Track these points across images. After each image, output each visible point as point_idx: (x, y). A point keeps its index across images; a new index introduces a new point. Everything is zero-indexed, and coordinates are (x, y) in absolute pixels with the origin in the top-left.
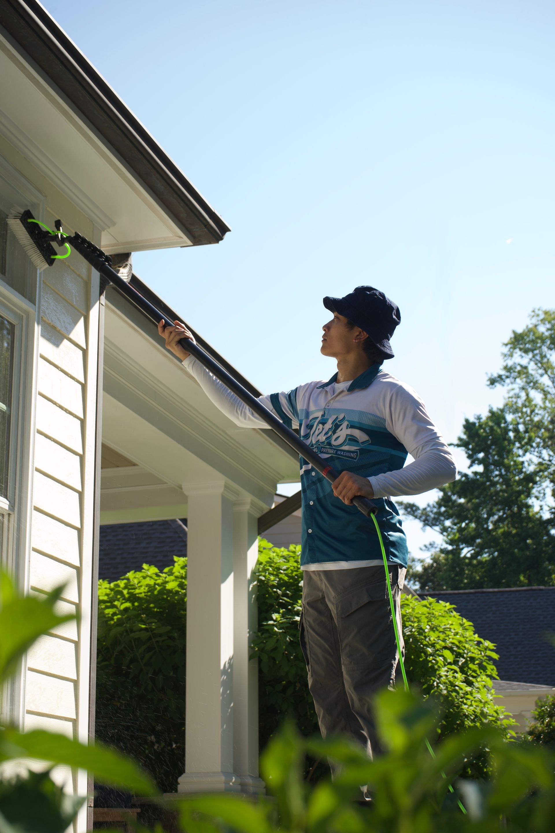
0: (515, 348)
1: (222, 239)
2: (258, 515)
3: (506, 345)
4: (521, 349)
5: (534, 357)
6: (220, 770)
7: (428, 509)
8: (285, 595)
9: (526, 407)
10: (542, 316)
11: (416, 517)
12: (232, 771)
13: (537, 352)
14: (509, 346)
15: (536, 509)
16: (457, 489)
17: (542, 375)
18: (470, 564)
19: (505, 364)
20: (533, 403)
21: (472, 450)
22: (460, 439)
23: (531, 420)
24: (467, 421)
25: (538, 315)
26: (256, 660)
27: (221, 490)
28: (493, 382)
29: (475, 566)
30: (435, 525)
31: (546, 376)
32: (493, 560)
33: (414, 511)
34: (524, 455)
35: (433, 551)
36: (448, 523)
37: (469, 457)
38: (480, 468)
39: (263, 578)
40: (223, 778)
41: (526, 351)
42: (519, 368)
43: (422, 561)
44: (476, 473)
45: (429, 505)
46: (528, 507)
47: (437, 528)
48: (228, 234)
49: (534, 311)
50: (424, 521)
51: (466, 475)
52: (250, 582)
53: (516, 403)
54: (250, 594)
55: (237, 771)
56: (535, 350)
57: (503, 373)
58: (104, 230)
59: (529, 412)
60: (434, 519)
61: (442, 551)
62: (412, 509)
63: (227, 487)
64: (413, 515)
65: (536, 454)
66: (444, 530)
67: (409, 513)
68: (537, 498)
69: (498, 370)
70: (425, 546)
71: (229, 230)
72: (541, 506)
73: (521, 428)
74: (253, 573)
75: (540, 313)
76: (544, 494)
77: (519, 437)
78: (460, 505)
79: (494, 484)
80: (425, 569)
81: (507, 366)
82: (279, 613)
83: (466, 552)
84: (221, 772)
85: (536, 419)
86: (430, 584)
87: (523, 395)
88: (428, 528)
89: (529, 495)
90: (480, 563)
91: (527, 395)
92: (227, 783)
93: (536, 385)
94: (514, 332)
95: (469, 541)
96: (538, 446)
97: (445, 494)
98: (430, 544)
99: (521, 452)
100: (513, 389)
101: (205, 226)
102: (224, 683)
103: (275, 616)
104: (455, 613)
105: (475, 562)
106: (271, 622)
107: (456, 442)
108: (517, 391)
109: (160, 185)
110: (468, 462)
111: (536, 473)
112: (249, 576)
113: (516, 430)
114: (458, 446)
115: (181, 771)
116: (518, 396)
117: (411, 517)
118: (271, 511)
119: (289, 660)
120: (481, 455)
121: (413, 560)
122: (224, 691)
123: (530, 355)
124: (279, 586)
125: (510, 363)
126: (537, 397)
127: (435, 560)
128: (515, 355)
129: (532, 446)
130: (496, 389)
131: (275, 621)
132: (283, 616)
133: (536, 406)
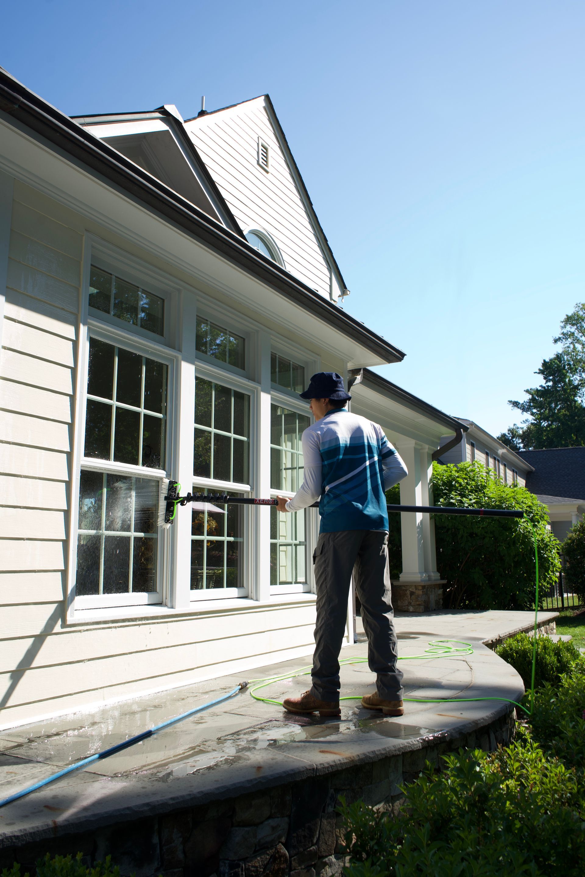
0: (567, 324)
1: (403, 359)
2: (432, 452)
3: (562, 322)
4: (570, 324)
5: (577, 328)
6: (418, 571)
7: (524, 404)
8: (445, 489)
9: (573, 352)
10: (581, 306)
11: (518, 408)
12: (424, 571)
13: (579, 325)
14: (564, 323)
15: (580, 402)
16: (539, 393)
17: (581, 336)
18: (546, 430)
19: (562, 331)
20: (577, 350)
21: (546, 375)
22: (540, 370)
23: (576, 359)
24: (544, 361)
25: (579, 307)
26: (433, 520)
27: (414, 445)
28: (556, 341)
29: (548, 431)
30: (528, 411)
31: (583, 337)
32: (558, 428)
33: (517, 405)
34: (573, 376)
35: (527, 424)
36: (535, 411)
37: (545, 378)
38: (550, 384)
39: (435, 482)
40: (419, 575)
41: (573, 325)
42: (569, 333)
43: (522, 428)
44: (548, 386)
45: (524, 402)
46: (576, 401)
47: (529, 413)
48: (405, 357)
49: (577, 305)
50: (522, 409)
51: (544, 387)
52: (429, 484)
53: (568, 350)
54: (429, 490)
55: (426, 570)
56: (578, 324)
57: (561, 336)
58: (348, 362)
59: (575, 355)
60: (528, 408)
61: (532, 424)
62: (516, 404)
63: (416, 444)
64: (517, 407)
65: (579, 375)
66: (532, 414)
67: (515, 406)
68: (580, 397)
69: (558, 335)
70: (524, 421)
71: (406, 355)
72: (582, 401)
73: (572, 363)
74: (431, 480)
75: (580, 305)
76: (584, 395)
77: (570, 369)
78: (541, 401)
79: (558, 391)
80: (524, 433)
81: (563, 332)
82: (443, 498)
83: (545, 424)
84: (419, 572)
85: (579, 358)
86: (526, 439)
87: (572, 346)
88: (525, 413)
89: (575, 395)
90: (552, 429)
91: (574, 346)
92: (421, 577)
93: (578, 341)
94: (567, 315)
95: (546, 419)
96: (580, 371)
97: (533, 397)
98: (526, 420)
99: (571, 375)
100: (566, 344)
101: (394, 356)
102: (418, 533)
103: (441, 500)
104: (528, 492)
105: (548, 429)
106: (439, 503)
107: (538, 371)
108: (568, 345)
109: (372, 345)
110: (545, 381)
111: (578, 385)
112: (428, 481)
113: (569, 364)
114: (539, 373)
115: (401, 571)
116: (568, 347)
117: (516, 408)
118: (438, 450)
119: (448, 519)
120: (551, 378)
121: (518, 428)
122: (418, 536)
123: (575, 327)
124: (443, 485)
125: (565, 331)
126: (579, 347)
127: (529, 428)
128: (567, 327)
129: (577, 372)
130: (557, 344)
131: (441, 502)
132: (445, 499)
133: (578, 351)
